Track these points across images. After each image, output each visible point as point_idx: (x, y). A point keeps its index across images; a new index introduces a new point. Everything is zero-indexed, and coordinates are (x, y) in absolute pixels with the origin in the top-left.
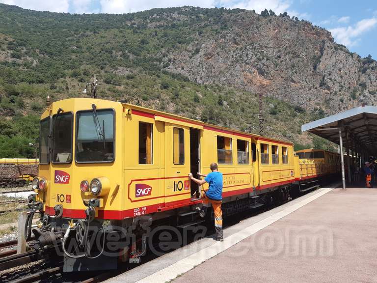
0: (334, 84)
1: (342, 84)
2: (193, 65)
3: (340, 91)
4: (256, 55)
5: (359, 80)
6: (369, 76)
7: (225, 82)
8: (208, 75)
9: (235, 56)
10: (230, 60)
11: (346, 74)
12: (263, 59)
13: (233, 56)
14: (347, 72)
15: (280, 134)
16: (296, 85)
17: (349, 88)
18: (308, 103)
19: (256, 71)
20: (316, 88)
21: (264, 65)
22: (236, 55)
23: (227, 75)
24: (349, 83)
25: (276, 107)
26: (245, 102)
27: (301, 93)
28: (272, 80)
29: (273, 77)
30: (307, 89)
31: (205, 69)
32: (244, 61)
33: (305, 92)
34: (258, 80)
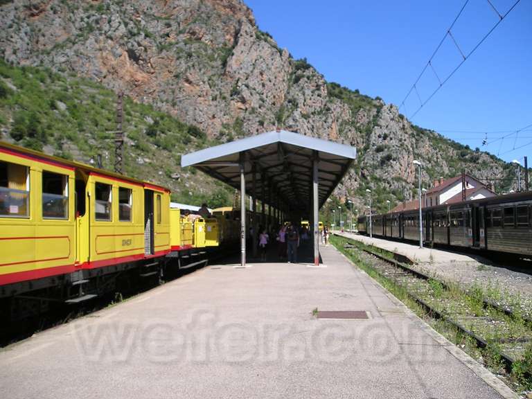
0: (251, 94)
1: (264, 96)
3: (260, 107)
4: (126, 24)
5: (288, 93)
6: (302, 88)
7: (63, 65)
8: (30, 47)
9: (86, 20)
10: (77, 25)
12: (139, 34)
13: (82, 20)
14: (272, 78)
15: (160, 173)
16: (192, 88)
17: (274, 104)
18: (210, 122)
19: (126, 53)
20: (225, 98)
21: (139, 45)
22: (89, 17)
23: (71, 53)
24: (274, 97)
25: (156, 123)
26: (102, 108)
27: (200, 103)
28: (153, 73)
29: (154, 69)
30: (211, 98)
31: (24, 34)
32: (103, 32)
33: (207, 102)
34: (127, 71)
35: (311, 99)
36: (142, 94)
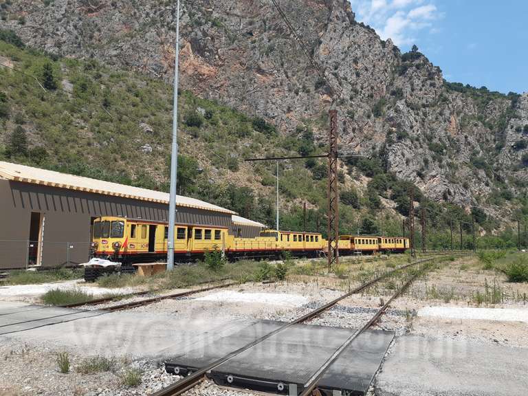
0: (340, 84)
1: (358, 88)
2: (48, 18)
3: (351, 99)
5: (391, 84)
6: (410, 79)
7: (114, 59)
8: (78, 41)
9: (151, 15)
11: (367, 70)
12: (206, 23)
14: (370, 66)
16: (264, 78)
17: (372, 96)
18: (285, 116)
19: (189, 44)
20: (308, 92)
21: (205, 34)
22: (155, 12)
23: (126, 46)
24: (372, 88)
27: (273, 95)
28: (221, 66)
29: (223, 61)
30: (286, 88)
31: (72, 27)
32: (166, 24)
33: (281, 94)
34: (190, 65)
35: (421, 90)
36: (207, 89)
